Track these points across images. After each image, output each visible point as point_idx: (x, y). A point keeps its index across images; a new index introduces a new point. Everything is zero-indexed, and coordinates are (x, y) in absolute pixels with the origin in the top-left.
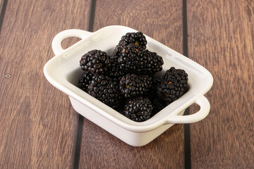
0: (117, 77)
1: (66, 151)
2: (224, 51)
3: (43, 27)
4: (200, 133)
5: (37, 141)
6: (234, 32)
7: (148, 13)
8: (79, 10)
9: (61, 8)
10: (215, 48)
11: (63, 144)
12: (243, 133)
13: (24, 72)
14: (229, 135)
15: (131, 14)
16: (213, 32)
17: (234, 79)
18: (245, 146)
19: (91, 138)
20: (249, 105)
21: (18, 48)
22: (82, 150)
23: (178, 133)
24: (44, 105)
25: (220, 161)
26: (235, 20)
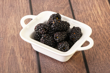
0: (52, 34)
1: (35, 68)
2: (90, 15)
3: (11, 15)
4: (88, 52)
5: (21, 65)
6: (92, 7)
7: (54, 3)
8: (25, 5)
9: (17, 5)
10: (86, 15)
11: (33, 65)
12: (106, 50)
13: (8, 35)
14: (101, 51)
15: (47, 4)
16: (84, 8)
17: (97, 27)
18: (108, 55)
19: (44, 61)
20: (105, 37)
21: (3, 25)
22: (41, 66)
23: (80, 54)
24: (20, 49)
25: (99, 63)
26: (91, 1)
